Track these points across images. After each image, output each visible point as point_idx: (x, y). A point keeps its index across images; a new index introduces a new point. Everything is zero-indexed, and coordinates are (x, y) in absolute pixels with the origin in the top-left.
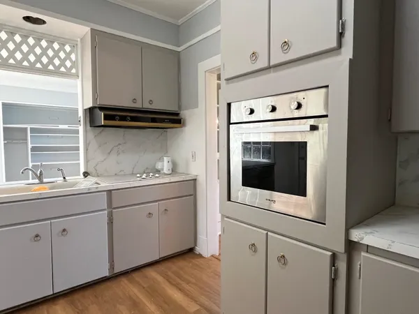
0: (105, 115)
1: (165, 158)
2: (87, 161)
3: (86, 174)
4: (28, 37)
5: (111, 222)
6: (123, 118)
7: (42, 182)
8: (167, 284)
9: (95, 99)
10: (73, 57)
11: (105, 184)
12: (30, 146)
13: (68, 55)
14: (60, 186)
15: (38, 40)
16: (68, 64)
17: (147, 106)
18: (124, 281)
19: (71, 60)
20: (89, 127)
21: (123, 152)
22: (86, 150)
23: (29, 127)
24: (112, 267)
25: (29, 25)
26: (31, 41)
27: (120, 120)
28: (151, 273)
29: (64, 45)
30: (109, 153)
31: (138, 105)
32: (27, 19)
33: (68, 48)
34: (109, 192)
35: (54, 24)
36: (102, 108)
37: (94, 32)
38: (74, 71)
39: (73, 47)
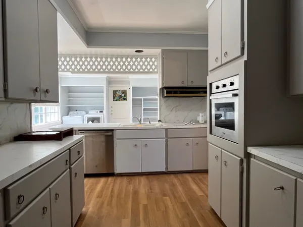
0: (167, 91)
1: (200, 114)
2: (160, 115)
3: (159, 121)
4: (137, 58)
5: (167, 145)
6: (175, 92)
7: (140, 124)
8: (193, 182)
9: (163, 84)
10: (156, 63)
11: (165, 126)
12: (143, 108)
13: (153, 63)
14: (148, 125)
15: (141, 59)
16: (154, 67)
17: (190, 84)
18: (172, 176)
19: (155, 65)
20: (161, 98)
21: (179, 110)
22: (160, 109)
23: (142, 98)
24: (167, 168)
25: (138, 53)
26: (139, 60)
27: (180, 93)
28: (187, 176)
29: (152, 59)
30: (172, 111)
31: (185, 85)
32: (136, 51)
33: (153, 60)
34: (166, 129)
35: (146, 51)
36: (166, 88)
37: (163, 51)
38: (156, 70)
39: (156, 58)
